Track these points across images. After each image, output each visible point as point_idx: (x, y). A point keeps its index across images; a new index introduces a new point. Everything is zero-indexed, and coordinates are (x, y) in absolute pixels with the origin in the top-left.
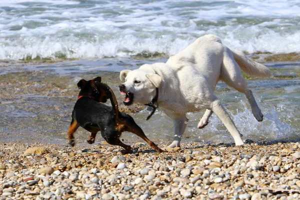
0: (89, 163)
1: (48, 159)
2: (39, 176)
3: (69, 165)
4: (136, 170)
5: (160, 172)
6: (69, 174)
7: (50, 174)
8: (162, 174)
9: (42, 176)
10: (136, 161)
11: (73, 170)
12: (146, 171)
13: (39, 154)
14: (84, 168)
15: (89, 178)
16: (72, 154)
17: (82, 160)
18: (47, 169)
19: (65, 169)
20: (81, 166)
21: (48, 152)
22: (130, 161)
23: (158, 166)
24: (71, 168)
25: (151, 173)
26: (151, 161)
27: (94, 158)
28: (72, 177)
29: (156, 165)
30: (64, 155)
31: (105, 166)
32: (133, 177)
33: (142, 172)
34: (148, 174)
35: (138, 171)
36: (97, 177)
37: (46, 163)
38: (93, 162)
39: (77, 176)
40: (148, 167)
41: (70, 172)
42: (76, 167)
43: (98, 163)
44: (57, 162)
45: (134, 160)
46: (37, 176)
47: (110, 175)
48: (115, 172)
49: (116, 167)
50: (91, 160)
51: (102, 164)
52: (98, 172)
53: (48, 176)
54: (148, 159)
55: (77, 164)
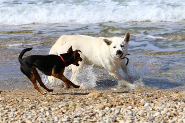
0: (127, 103)
1: (102, 100)
2: (96, 111)
3: (115, 103)
4: (156, 107)
5: (170, 109)
6: (115, 110)
7: (103, 109)
8: (172, 110)
9: (98, 111)
10: (156, 102)
11: (117, 107)
12: (162, 108)
13: (96, 97)
14: (124, 106)
15: (127, 112)
16: (116, 97)
17: (123, 101)
18: (101, 106)
19: (112, 106)
20: (122, 104)
21: (101, 96)
22: (152, 102)
23: (169, 105)
24: (116, 106)
25: (166, 110)
26: (165, 102)
27: (130, 100)
28: (117, 112)
30: (111, 97)
31: (137, 104)
32: (154, 112)
33: (160, 108)
34: (163, 110)
35: (157, 108)
36: (132, 111)
37: (100, 103)
38: (129, 102)
39: (120, 111)
40: (163, 105)
41: (115, 108)
42: (119, 105)
43: (133, 103)
44: (107, 102)
45: (155, 101)
46: (95, 111)
47: (140, 110)
48: (143, 108)
49: (143, 105)
50: (128, 101)
51: (135, 103)
52: (133, 108)
53: (102, 111)
54: (163, 101)
55: (120, 103)
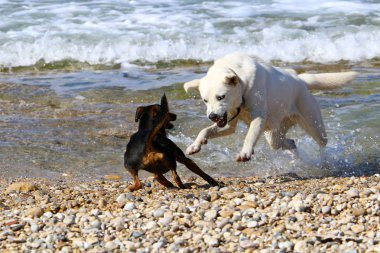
0: (89, 202)
1: (37, 197)
2: (26, 219)
3: (63, 204)
4: (149, 211)
5: (178, 214)
6: (64, 217)
7: (39, 217)
8: (181, 217)
9: (29, 219)
10: (149, 200)
11: (68, 211)
12: (161, 213)
13: (25, 191)
14: (82, 209)
15: (88, 221)
16: (67, 191)
17: (80, 199)
18: (36, 209)
19: (58, 210)
20: (79, 206)
21: (37, 189)
22: (141, 200)
23: (176, 206)
24: (65, 209)
25: (168, 216)
26: (168, 200)
27: (94, 196)
28: (68, 221)
29: (174, 205)
30: (57, 192)
31: (108, 206)
32: (145, 220)
33: (156, 213)
34: (163, 216)
35: (150, 213)
36: (99, 220)
37: (34, 203)
38: (93, 201)
39: (74, 219)
40: (163, 207)
41: (65, 214)
42: (73, 207)
43: (100, 202)
44: (49, 202)
45: (146, 199)
46: (23, 219)
47: (115, 217)
48: (121, 213)
49: (123, 207)
50: (91, 198)
51: (105, 203)
52: (100, 214)
53: (36, 219)
54: (163, 198)
55: (74, 204)
